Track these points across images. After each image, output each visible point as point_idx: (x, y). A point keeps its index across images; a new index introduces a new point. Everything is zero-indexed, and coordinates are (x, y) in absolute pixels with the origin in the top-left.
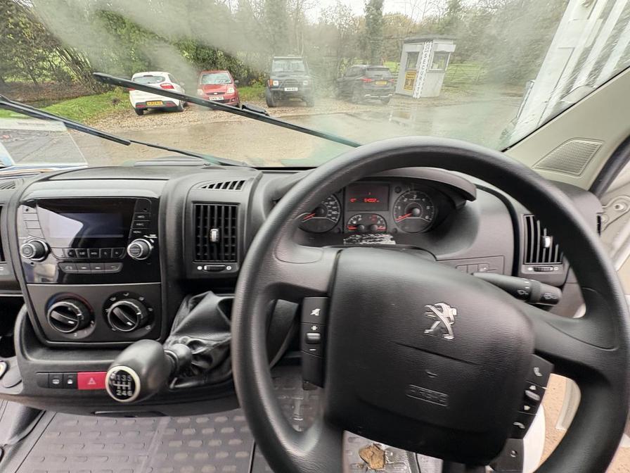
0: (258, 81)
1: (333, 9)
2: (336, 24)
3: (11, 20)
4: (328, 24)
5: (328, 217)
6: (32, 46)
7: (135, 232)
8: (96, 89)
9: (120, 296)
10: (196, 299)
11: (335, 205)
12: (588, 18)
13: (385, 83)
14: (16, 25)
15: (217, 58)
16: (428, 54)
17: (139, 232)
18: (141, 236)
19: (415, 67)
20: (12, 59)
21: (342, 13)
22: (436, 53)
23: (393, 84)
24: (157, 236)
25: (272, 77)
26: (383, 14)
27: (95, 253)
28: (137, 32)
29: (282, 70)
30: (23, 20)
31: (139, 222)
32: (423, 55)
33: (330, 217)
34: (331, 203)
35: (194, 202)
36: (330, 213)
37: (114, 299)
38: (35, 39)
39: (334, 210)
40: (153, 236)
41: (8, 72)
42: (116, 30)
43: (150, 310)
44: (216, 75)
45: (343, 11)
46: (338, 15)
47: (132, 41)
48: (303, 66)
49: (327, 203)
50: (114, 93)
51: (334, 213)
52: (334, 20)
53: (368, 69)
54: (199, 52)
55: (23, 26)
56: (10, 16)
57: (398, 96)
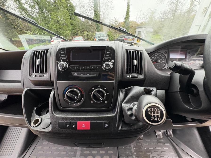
0: (90, 40)
1: (113, 20)
2: (114, 24)
3: (17, 22)
4: (112, 24)
5: (161, 63)
6: (22, 29)
7: (106, 59)
8: (40, 42)
9: (96, 87)
10: (126, 90)
11: (164, 59)
12: (205, 16)
13: (131, 40)
14: (18, 23)
15: (78, 33)
16: (144, 31)
17: (107, 59)
18: (108, 61)
19: (140, 35)
20: (16, 33)
21: (116, 21)
22: (147, 31)
23: (134, 40)
24: (114, 61)
25: (96, 38)
26: (130, 21)
27: (88, 68)
28: (54, 25)
29: (99, 36)
30: (21, 22)
31: (107, 55)
32: (143, 32)
33: (162, 64)
34: (162, 58)
35: (126, 49)
36: (162, 62)
37: (93, 88)
38: (23, 27)
39: (163, 61)
40: (113, 61)
41: (14, 37)
42: (48, 25)
43: (108, 94)
44: (78, 38)
45: (116, 20)
46: (115, 21)
47: (53, 28)
48: (105, 35)
49: (161, 58)
50: (46, 43)
51: (163, 62)
52: (113, 23)
53: (126, 36)
54: (72, 31)
55: (20, 24)
56: (17, 21)
57: (135, 44)
